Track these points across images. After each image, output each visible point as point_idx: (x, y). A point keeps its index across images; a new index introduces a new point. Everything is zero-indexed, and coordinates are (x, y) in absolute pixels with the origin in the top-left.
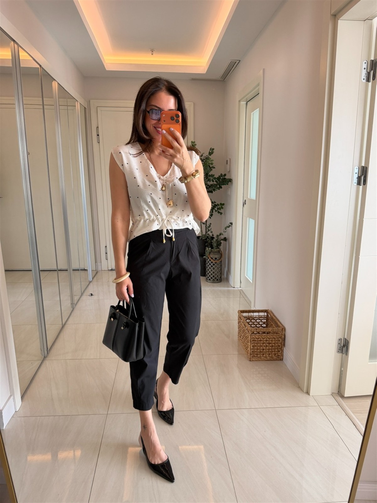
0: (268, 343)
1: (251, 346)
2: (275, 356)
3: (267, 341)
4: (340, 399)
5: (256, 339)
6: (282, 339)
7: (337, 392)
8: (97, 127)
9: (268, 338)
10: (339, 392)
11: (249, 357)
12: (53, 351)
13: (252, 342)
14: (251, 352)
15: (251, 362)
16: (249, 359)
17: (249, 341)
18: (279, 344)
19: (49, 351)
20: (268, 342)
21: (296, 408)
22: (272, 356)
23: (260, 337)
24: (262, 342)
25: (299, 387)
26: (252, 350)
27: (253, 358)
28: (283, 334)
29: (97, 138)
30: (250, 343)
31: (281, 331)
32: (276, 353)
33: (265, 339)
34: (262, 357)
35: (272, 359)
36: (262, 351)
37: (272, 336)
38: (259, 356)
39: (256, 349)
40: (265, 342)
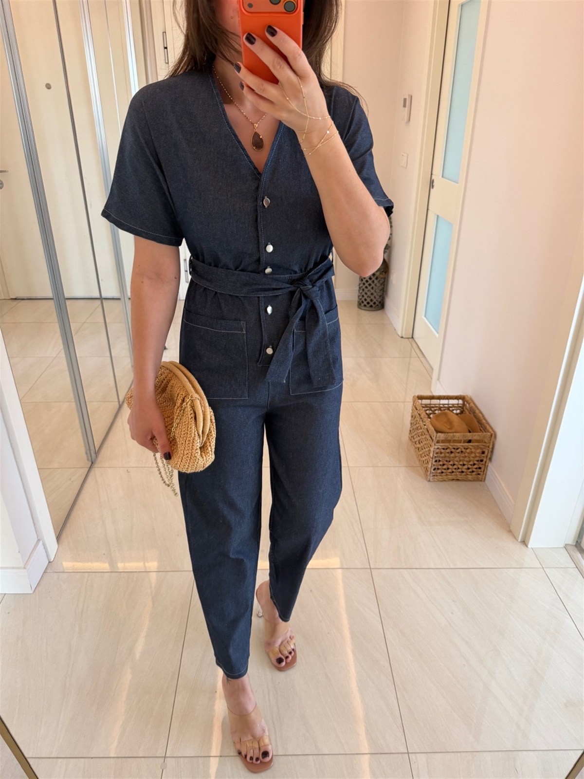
2: (472, 475)
4: (578, 555)
5: (443, 451)
6: (488, 450)
7: (574, 544)
8: (163, 32)
10: (578, 545)
11: (428, 477)
12: (105, 452)
15: (430, 483)
18: (482, 458)
19: (97, 453)
21: (505, 570)
22: (466, 475)
23: (450, 447)
24: (453, 454)
25: (510, 531)
28: (491, 442)
29: (163, 52)
31: (488, 438)
32: (474, 470)
33: (459, 450)
35: (465, 480)
36: (450, 467)
38: (444, 475)
39: (440, 465)
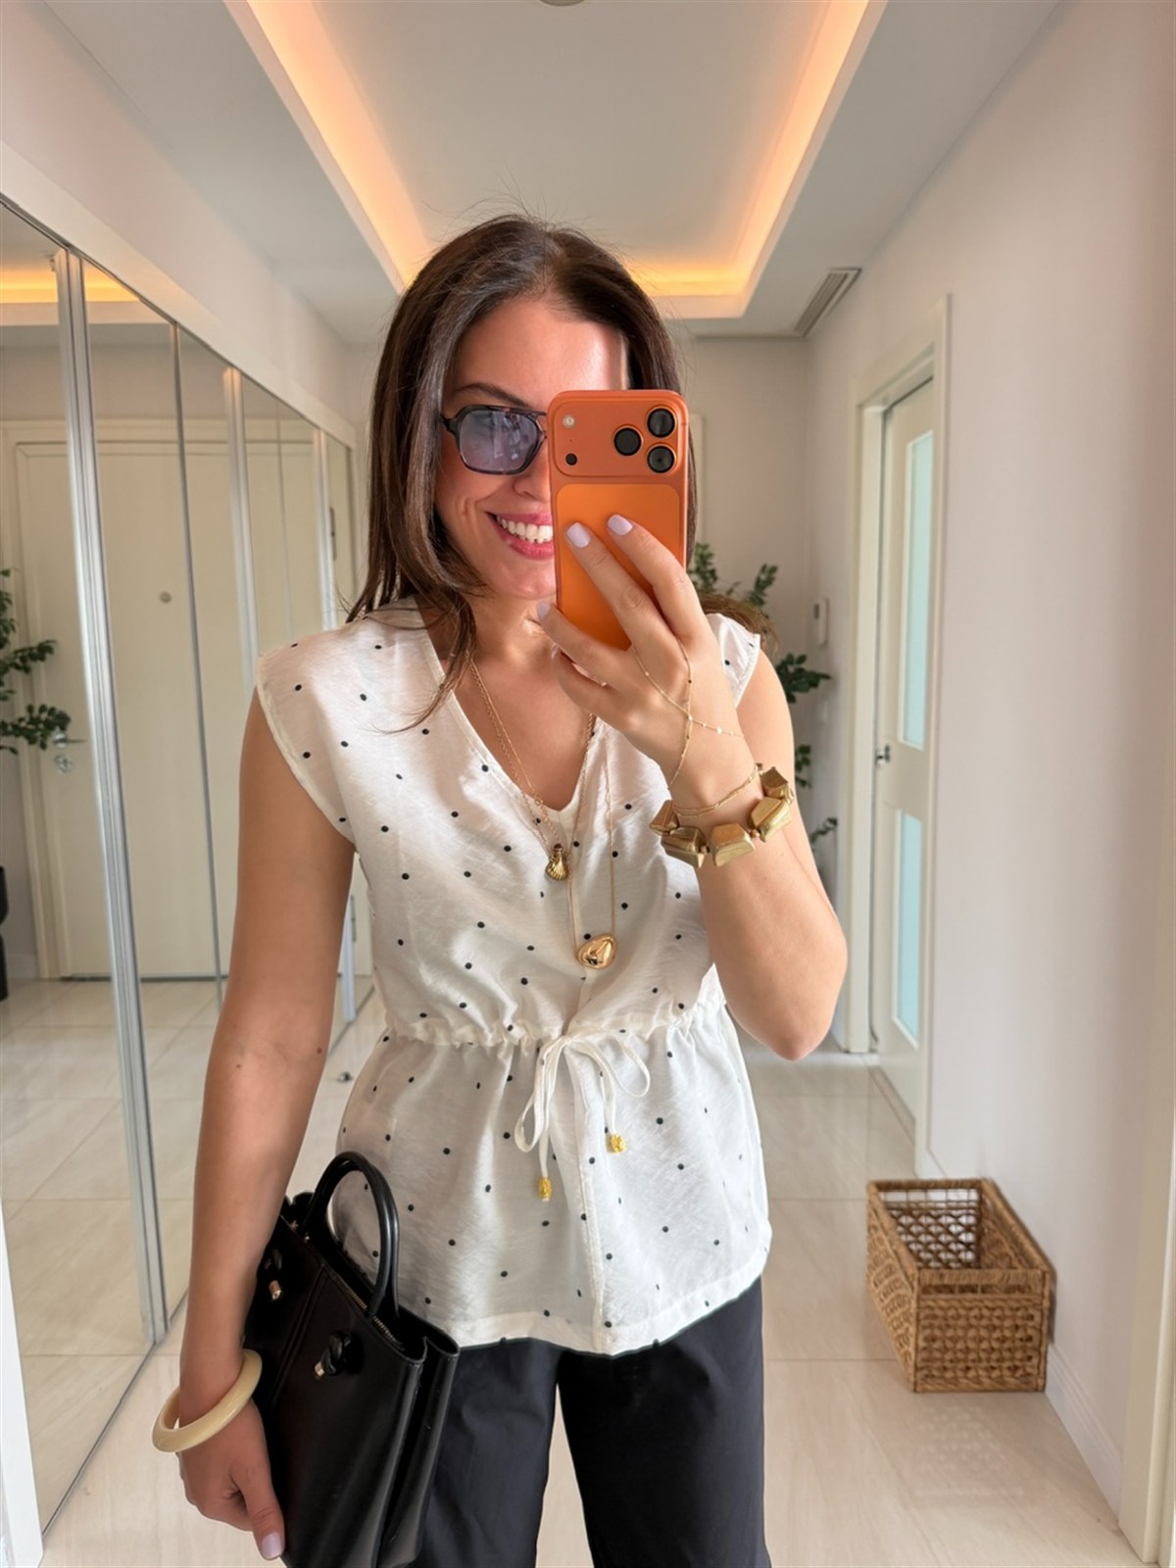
0: (986, 1327)
1: (921, 1337)
2: (1013, 1376)
3: (982, 1317)
5: (939, 1313)
6: (1042, 1311)
9: (987, 1307)
11: (912, 1379)
13: (924, 1323)
14: (919, 1359)
15: (919, 1398)
16: (911, 1387)
17: (913, 1319)
18: (1031, 1332)
20: (984, 1322)
22: (1001, 1376)
23: (955, 1304)
24: (962, 1322)
25: (1120, 1533)
26: (924, 1355)
27: (928, 1383)
28: (1046, 1293)
30: (914, 1324)
31: (1037, 1282)
32: (1018, 1363)
33: (975, 1312)
34: (966, 1381)
35: (1002, 1387)
36: (960, 1355)
37: (1004, 1300)
38: (949, 1375)
39: (938, 1350)
40: (974, 1322)
